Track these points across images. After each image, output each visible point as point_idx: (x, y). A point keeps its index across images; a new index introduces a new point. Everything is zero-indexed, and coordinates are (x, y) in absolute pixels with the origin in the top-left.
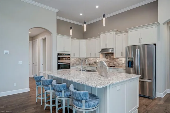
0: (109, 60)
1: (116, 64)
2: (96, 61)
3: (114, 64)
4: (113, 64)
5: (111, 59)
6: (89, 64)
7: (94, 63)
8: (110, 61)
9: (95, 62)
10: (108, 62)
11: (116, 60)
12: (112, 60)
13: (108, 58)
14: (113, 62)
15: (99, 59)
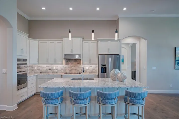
0: (71, 66)
1: (80, 70)
2: (53, 68)
3: (78, 71)
4: (76, 71)
5: (73, 65)
6: (40, 72)
7: (49, 71)
8: (73, 67)
9: (50, 69)
10: (70, 69)
11: (79, 66)
12: (75, 67)
13: (69, 64)
14: (75, 69)
15: (57, 65)
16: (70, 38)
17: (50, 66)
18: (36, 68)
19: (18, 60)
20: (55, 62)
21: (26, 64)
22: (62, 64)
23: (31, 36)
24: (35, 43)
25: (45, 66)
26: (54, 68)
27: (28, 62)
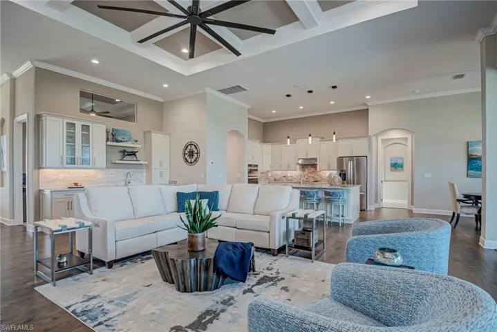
0: (308, 173)
2: (287, 175)
5: (310, 171)
6: (274, 179)
7: (283, 178)
8: (310, 174)
11: (316, 173)
12: (312, 173)
13: (306, 171)
15: (291, 172)
16: (289, 144)
17: (284, 173)
18: (270, 175)
19: (250, 165)
20: (288, 168)
21: (257, 170)
22: (296, 170)
23: (265, 140)
24: (268, 147)
25: (279, 172)
26: (289, 175)
27: (260, 168)
